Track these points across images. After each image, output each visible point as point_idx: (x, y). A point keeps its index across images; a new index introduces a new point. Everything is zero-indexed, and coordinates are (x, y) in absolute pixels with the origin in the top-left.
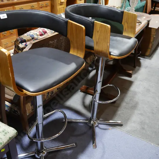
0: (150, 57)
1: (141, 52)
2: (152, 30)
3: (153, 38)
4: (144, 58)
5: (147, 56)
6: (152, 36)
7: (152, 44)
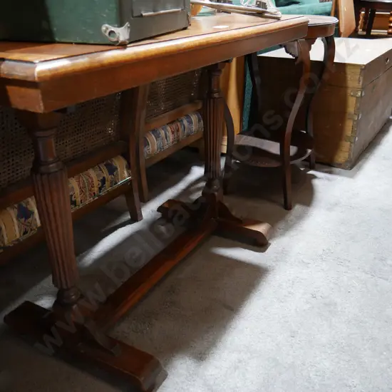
0: (351, 168)
1: (309, 151)
2: (349, 71)
3: (354, 99)
4: (330, 173)
5: (340, 166)
6: (350, 92)
7: (354, 121)
